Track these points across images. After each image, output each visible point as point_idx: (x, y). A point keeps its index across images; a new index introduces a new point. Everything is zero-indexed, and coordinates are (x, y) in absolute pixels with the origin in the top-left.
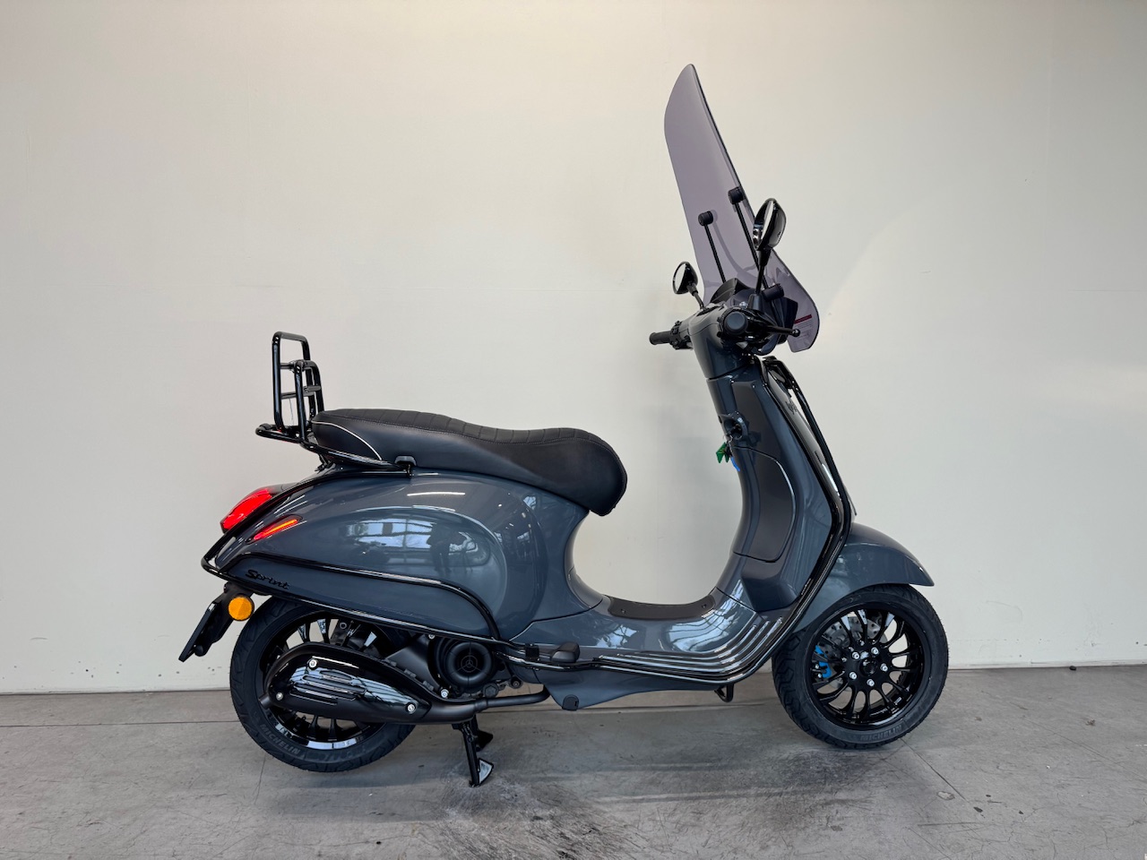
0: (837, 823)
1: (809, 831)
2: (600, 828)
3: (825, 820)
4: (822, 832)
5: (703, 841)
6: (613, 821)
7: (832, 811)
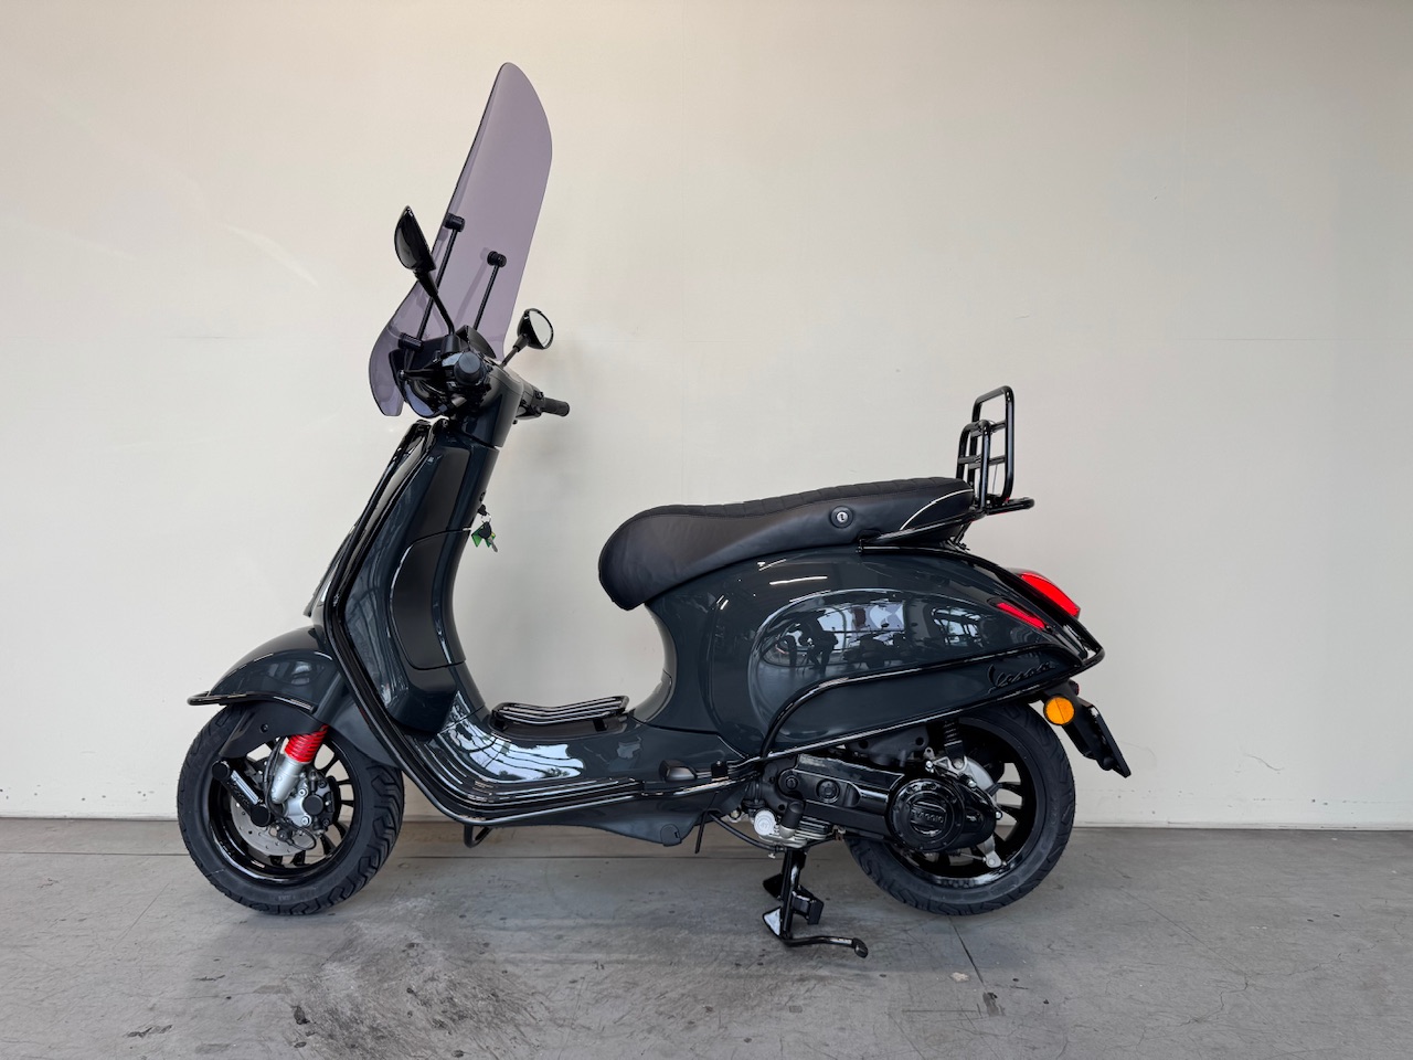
0: (800, 1002)
1: (758, 1011)
2: (501, 994)
3: (786, 999)
4: (774, 1013)
5: (617, 1015)
6: (523, 987)
7: (802, 988)
